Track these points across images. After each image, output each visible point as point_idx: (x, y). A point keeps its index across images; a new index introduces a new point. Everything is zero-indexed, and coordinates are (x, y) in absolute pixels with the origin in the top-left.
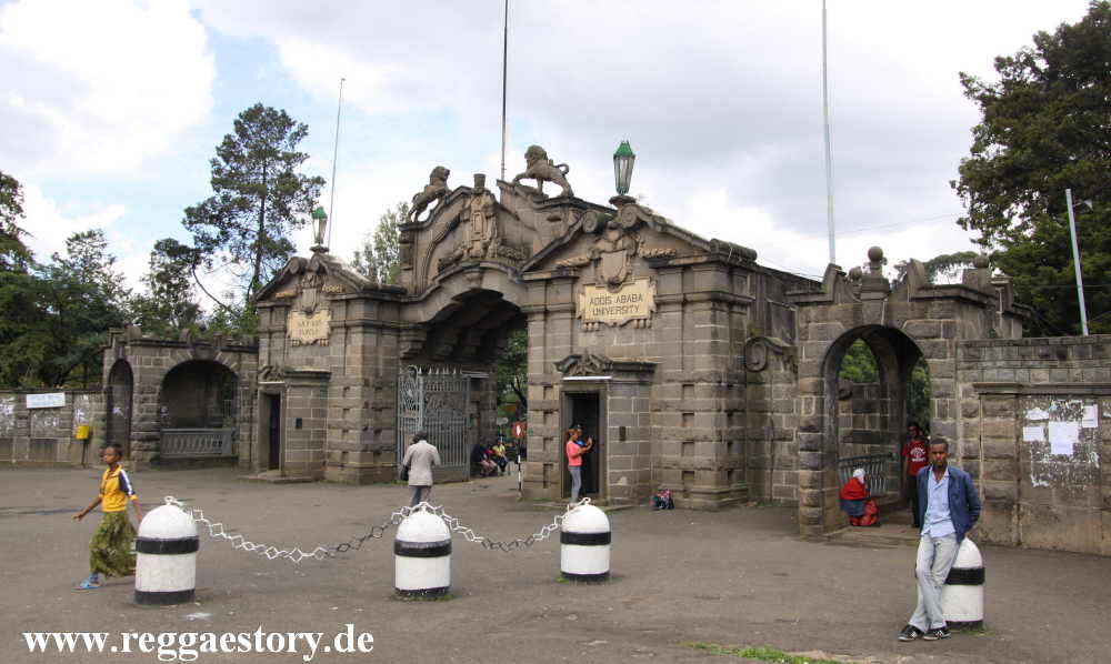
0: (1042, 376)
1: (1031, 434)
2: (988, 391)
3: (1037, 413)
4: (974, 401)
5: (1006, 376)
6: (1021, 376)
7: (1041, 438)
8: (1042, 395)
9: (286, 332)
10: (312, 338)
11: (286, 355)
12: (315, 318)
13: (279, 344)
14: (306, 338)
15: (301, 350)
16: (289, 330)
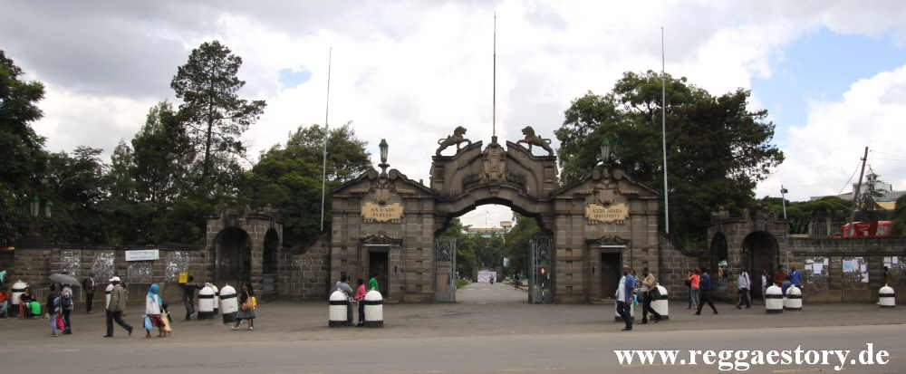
0: (812, 249)
1: (807, 267)
2: (796, 254)
3: (809, 261)
4: (792, 257)
5: (800, 249)
6: (806, 249)
7: (810, 268)
8: (811, 255)
9: (360, 213)
10: (386, 219)
11: (360, 228)
12: (388, 207)
13: (352, 221)
14: (379, 219)
15: (373, 226)
16: (363, 213)
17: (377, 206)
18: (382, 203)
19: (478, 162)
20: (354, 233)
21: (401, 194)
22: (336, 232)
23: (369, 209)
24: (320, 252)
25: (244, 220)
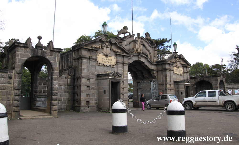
0: (229, 86)
3: (228, 90)
9: (96, 60)
10: (108, 64)
11: (96, 68)
12: (109, 58)
13: (93, 63)
14: (105, 64)
15: (102, 67)
16: (98, 59)
17: (104, 57)
18: (107, 56)
19: (132, 44)
20: (93, 70)
21: (115, 52)
22: (84, 69)
23: (100, 58)
24: (64, 81)
25: (49, 51)
